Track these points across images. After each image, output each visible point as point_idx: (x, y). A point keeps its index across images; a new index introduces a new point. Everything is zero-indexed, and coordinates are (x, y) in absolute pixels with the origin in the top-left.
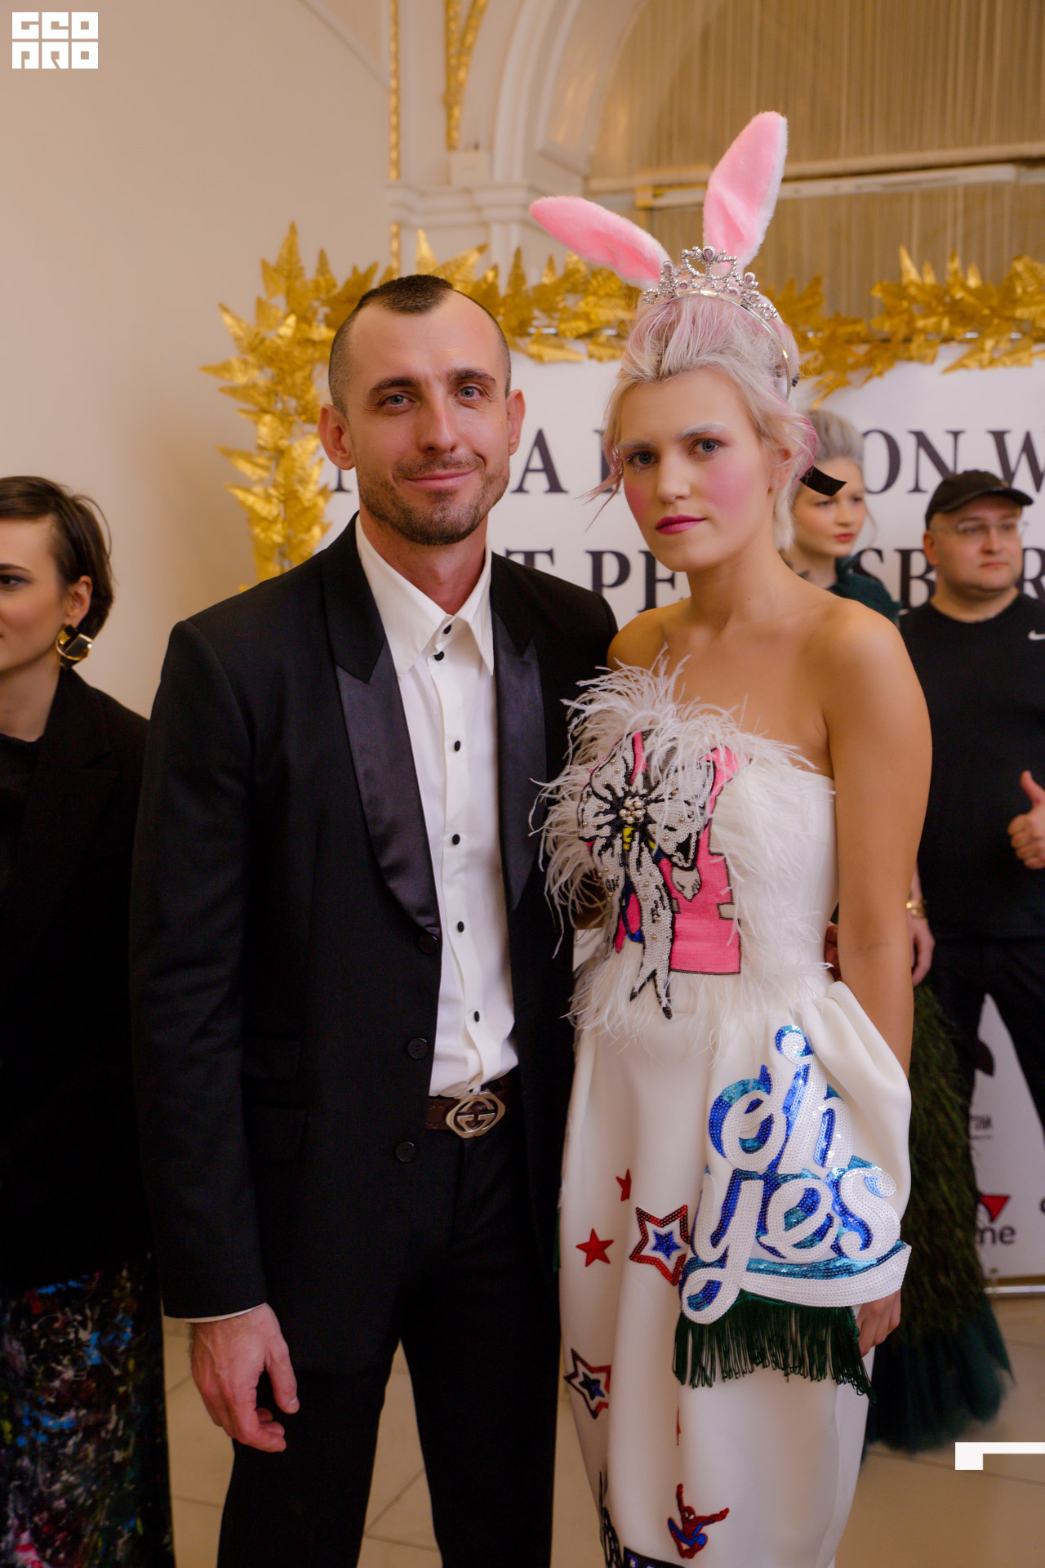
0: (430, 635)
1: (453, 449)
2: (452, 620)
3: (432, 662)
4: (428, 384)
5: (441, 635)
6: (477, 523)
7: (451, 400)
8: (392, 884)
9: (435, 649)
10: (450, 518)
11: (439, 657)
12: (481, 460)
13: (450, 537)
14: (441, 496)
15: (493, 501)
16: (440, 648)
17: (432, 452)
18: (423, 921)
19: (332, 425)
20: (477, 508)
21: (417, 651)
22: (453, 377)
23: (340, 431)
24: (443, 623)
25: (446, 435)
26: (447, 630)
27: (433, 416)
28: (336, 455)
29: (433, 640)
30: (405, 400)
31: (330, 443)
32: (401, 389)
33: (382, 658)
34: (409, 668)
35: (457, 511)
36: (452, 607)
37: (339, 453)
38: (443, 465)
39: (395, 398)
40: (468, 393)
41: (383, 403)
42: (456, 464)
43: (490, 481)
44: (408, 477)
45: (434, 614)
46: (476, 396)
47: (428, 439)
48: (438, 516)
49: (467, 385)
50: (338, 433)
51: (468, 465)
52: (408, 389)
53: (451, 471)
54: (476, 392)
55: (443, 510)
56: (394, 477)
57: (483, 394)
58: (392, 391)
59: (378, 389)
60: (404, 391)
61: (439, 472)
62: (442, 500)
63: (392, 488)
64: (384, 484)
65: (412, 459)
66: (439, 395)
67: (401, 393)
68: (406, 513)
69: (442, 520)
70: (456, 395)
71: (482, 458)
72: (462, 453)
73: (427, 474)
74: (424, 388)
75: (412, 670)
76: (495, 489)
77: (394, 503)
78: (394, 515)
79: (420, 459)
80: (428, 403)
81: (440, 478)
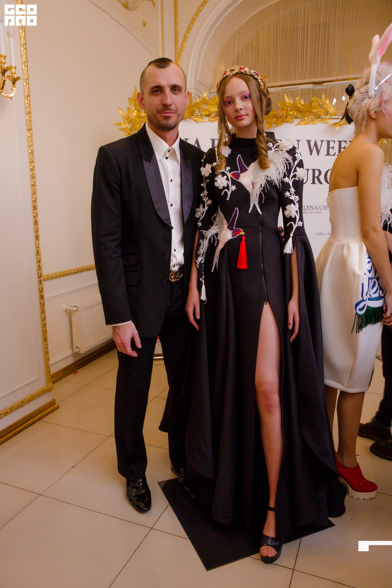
0: (165, 151)
1: (171, 105)
2: (170, 148)
3: (165, 159)
4: (165, 87)
5: (167, 152)
6: (176, 126)
7: (171, 92)
8: (158, 213)
10: (169, 124)
11: (167, 158)
14: (167, 118)
16: (167, 155)
17: (166, 107)
18: (167, 222)
19: (140, 97)
21: (162, 155)
22: (172, 86)
23: (142, 99)
24: (168, 149)
25: (169, 102)
26: (169, 151)
27: (166, 96)
28: (141, 105)
29: (165, 153)
30: (159, 92)
31: (140, 103)
33: (153, 156)
35: (171, 122)
36: (170, 145)
38: (168, 110)
39: (157, 91)
40: (175, 91)
41: (154, 92)
42: (171, 110)
43: (179, 115)
44: (159, 112)
45: (166, 146)
46: (177, 92)
47: (165, 102)
48: (166, 123)
49: (175, 88)
50: (141, 100)
51: (174, 110)
52: (160, 89)
53: (170, 111)
54: (177, 91)
55: (167, 121)
56: (156, 112)
57: (179, 91)
58: (156, 89)
59: (153, 88)
60: (159, 89)
61: (167, 111)
62: (167, 119)
63: (155, 115)
64: (153, 114)
65: (160, 107)
66: (168, 91)
67: (158, 90)
68: (159, 121)
69: (167, 124)
70: (172, 91)
71: (177, 109)
72: (173, 107)
73: (164, 112)
74: (164, 89)
75: (160, 160)
76: (181, 117)
77: (155, 119)
78: (155, 122)
79: (163, 108)
80: (165, 93)
81: (167, 113)
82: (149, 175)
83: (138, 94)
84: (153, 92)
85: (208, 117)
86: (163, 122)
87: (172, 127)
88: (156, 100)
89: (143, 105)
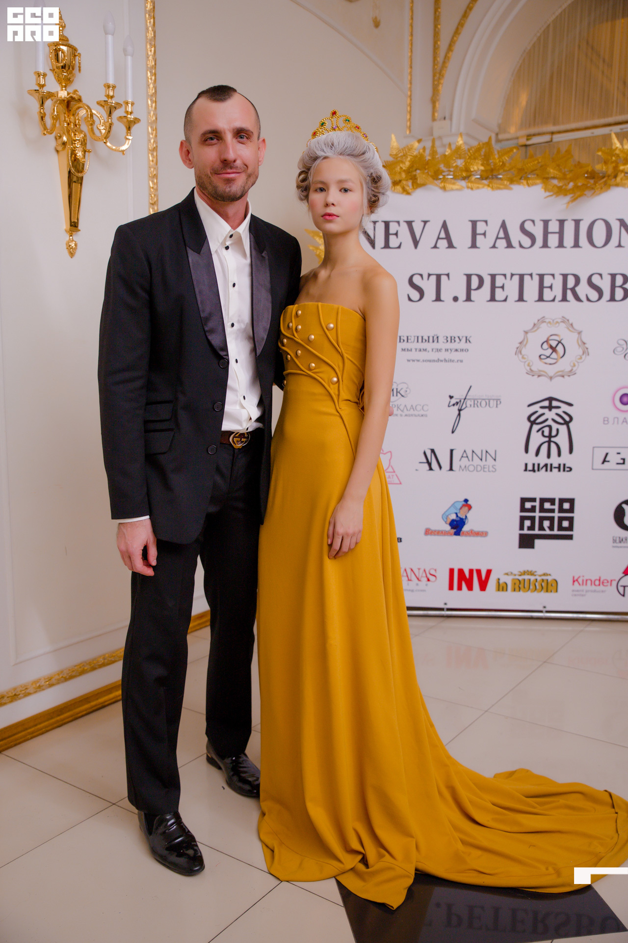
0: (225, 236)
1: (235, 161)
2: (233, 232)
3: (224, 250)
4: (225, 133)
5: (228, 238)
6: (243, 194)
7: (235, 140)
8: (210, 338)
9: (226, 245)
10: (233, 191)
11: (227, 248)
12: (246, 167)
13: (234, 198)
14: (229, 181)
15: (251, 184)
16: (228, 244)
17: (226, 164)
18: (221, 353)
19: (185, 149)
20: (244, 187)
21: (219, 242)
22: (236, 130)
24: (229, 232)
25: (231, 156)
26: (231, 236)
27: (226, 147)
28: (186, 162)
29: (225, 240)
30: (215, 139)
31: (184, 157)
32: (214, 134)
33: (205, 244)
34: (215, 250)
35: (236, 188)
36: (234, 227)
37: (188, 161)
38: (231, 168)
39: (211, 139)
40: (241, 138)
41: (206, 140)
42: (237, 167)
43: (249, 176)
44: (216, 172)
45: (226, 228)
46: (245, 140)
47: (223, 157)
48: (228, 190)
49: (241, 134)
50: (187, 153)
51: (241, 168)
52: (217, 134)
53: (234, 170)
54: (245, 137)
55: (230, 187)
56: (210, 173)
57: (247, 138)
58: (210, 135)
59: (204, 134)
60: (216, 136)
61: (229, 171)
62: (230, 183)
63: (210, 177)
64: (207, 175)
65: (218, 164)
66: (229, 137)
67: (214, 136)
68: (215, 188)
69: (230, 191)
70: (237, 138)
72: (239, 163)
73: (224, 172)
74: (223, 135)
75: (216, 252)
76: (252, 180)
77: (210, 183)
78: (210, 188)
79: (221, 165)
80: (225, 141)
81: (229, 173)
82: (197, 275)
83: (182, 143)
85: (467, 181)
86: (222, 187)
87: (238, 196)
88: (210, 154)
89: (190, 161)
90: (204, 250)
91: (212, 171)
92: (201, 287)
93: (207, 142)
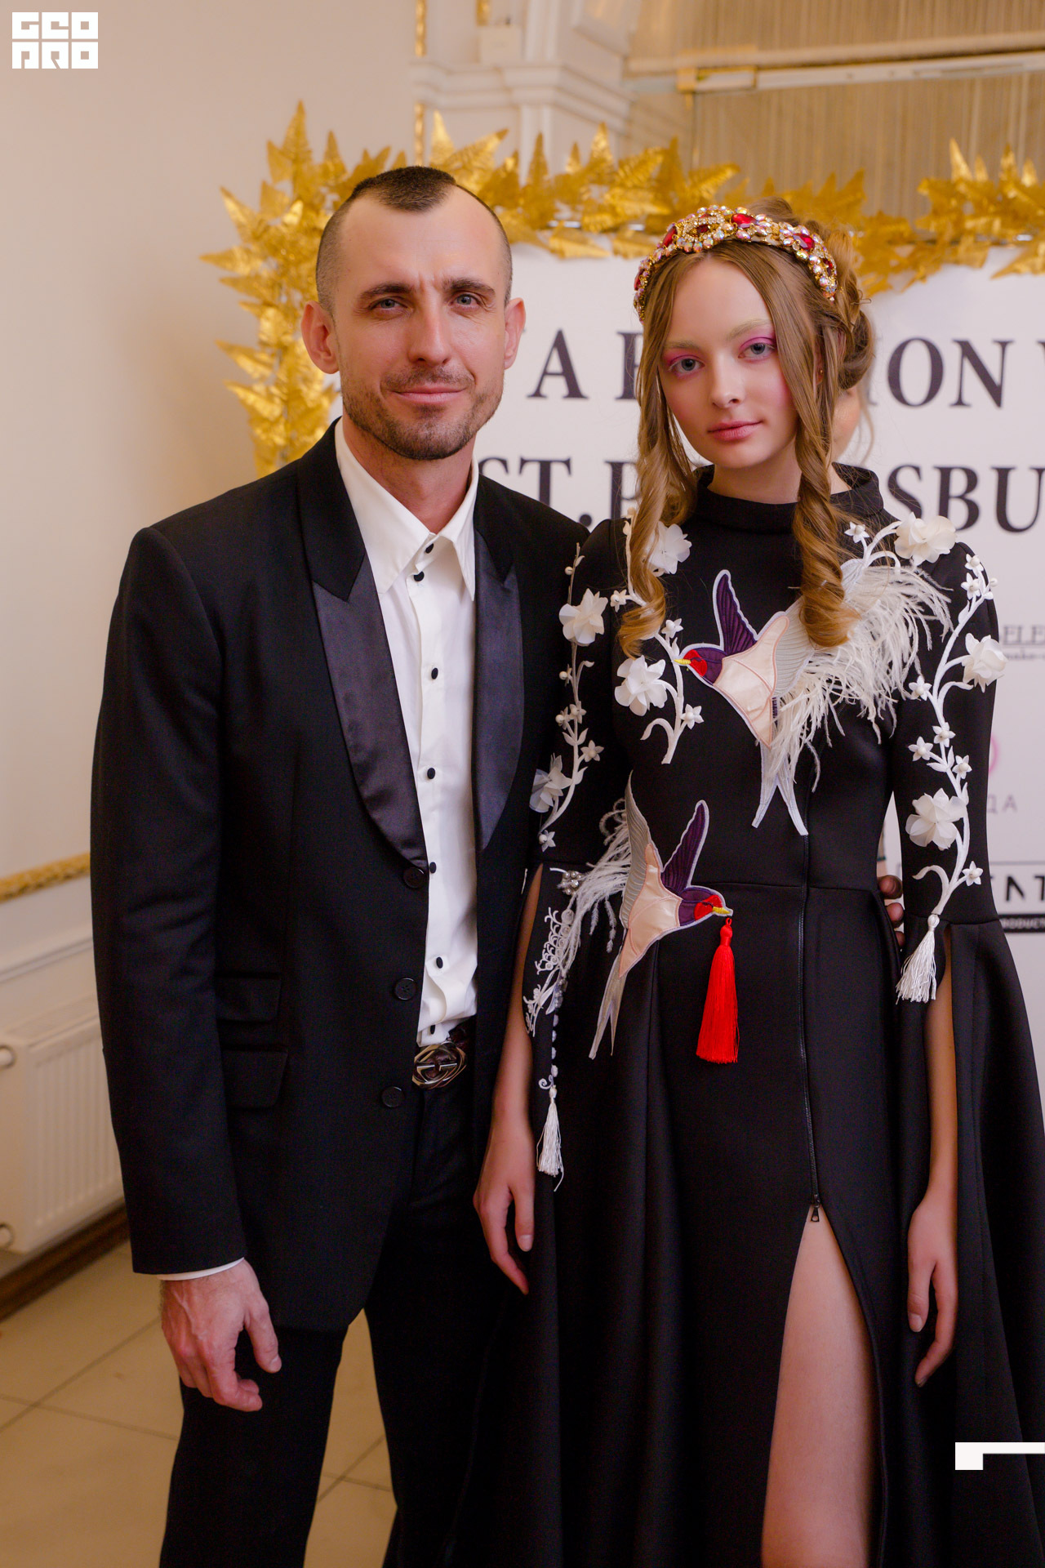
0: (413, 554)
1: (445, 361)
2: (435, 539)
3: (411, 582)
4: (422, 289)
5: (422, 554)
6: (465, 442)
7: (446, 308)
8: (376, 816)
9: (415, 569)
10: (436, 437)
11: (419, 577)
12: (473, 379)
13: (436, 453)
14: (428, 412)
15: (484, 419)
16: (420, 567)
17: (423, 365)
18: (408, 853)
19: (316, 324)
20: (467, 428)
21: (397, 569)
22: (451, 285)
23: (325, 331)
24: (425, 543)
25: (437, 347)
26: (429, 550)
27: (426, 326)
28: (319, 356)
29: (414, 560)
30: (397, 305)
31: (314, 345)
33: (361, 575)
34: (388, 587)
35: (445, 429)
36: (436, 527)
37: (323, 355)
38: (434, 378)
39: (387, 303)
40: (464, 301)
41: (375, 307)
42: (447, 378)
43: (480, 400)
44: (396, 387)
45: (421, 533)
46: (473, 305)
47: (419, 349)
48: (423, 433)
49: (462, 293)
50: (322, 333)
51: (459, 380)
52: (402, 296)
53: (442, 385)
54: (473, 301)
55: (430, 426)
56: (381, 388)
57: (478, 302)
58: (385, 296)
59: (370, 292)
60: (399, 297)
61: (429, 385)
62: (431, 417)
63: (378, 400)
64: (370, 395)
65: (402, 368)
66: (434, 302)
67: (394, 298)
68: (391, 427)
69: (428, 438)
70: (452, 303)
71: (473, 375)
72: (454, 367)
73: (415, 387)
74: (418, 295)
75: (391, 591)
76: (487, 407)
77: (379, 415)
78: (378, 426)
79: (409, 370)
80: (422, 311)
81: (429, 392)
82: (341, 654)
83: (309, 309)
84: (373, 307)
86: (410, 426)
87: (449, 450)
88: (384, 339)
89: (329, 353)
90: (357, 590)
91: (384, 385)
92: (348, 687)
93: (375, 310)
